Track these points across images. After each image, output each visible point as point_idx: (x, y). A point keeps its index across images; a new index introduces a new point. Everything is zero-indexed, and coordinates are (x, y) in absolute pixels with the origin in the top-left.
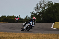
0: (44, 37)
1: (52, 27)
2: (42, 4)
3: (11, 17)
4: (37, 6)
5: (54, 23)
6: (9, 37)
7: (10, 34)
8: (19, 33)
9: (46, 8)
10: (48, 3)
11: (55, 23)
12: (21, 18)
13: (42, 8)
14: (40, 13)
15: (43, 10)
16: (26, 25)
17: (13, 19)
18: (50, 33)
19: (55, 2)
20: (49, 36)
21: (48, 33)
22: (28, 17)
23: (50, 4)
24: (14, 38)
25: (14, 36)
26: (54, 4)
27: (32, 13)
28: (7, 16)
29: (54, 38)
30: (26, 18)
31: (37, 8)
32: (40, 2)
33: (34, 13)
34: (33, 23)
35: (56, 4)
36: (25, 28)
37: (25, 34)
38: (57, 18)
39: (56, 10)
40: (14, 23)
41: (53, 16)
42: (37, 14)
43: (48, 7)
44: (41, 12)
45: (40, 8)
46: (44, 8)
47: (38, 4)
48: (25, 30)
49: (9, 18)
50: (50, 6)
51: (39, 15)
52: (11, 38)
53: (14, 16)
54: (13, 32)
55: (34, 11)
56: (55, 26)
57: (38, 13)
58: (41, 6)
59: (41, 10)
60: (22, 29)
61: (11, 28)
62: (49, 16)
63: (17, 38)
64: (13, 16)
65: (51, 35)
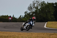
0: (37, 36)
1: (45, 27)
2: (36, 4)
3: (5, 16)
4: (31, 6)
5: (46, 23)
6: (3, 36)
7: (4, 33)
8: (12, 32)
9: (39, 8)
10: (41, 3)
11: (48, 22)
12: (14, 18)
13: (35, 8)
14: (33, 13)
15: (36, 10)
16: (26, 25)
17: (7, 19)
18: (43, 32)
19: (48, 2)
20: (42, 35)
21: (41, 32)
22: (22, 17)
23: (43, 4)
24: (8, 37)
25: (8, 35)
26: (47, 4)
27: (26, 13)
28: (2, 16)
29: (46, 37)
30: (20, 18)
31: (30, 8)
32: (34, 2)
33: (27, 13)
34: (33, 22)
35: (49, 4)
36: (25, 27)
37: (19, 33)
38: (49, 17)
39: (49, 10)
40: (8, 22)
41: (45, 15)
42: (31, 14)
43: (41, 7)
44: (34, 11)
45: (34, 7)
46: (37, 8)
47: (32, 4)
48: (25, 29)
49: (4, 18)
50: (43, 6)
51: (32, 14)
52: (5, 37)
53: (9, 16)
54: (7, 31)
55: (28, 10)
56: (47, 25)
57: (31, 12)
58: (34, 5)
59: (34, 10)
60: (21, 28)
61: (5, 27)
62: (42, 16)
63: (10, 37)
64: (7, 16)
65: (44, 34)
